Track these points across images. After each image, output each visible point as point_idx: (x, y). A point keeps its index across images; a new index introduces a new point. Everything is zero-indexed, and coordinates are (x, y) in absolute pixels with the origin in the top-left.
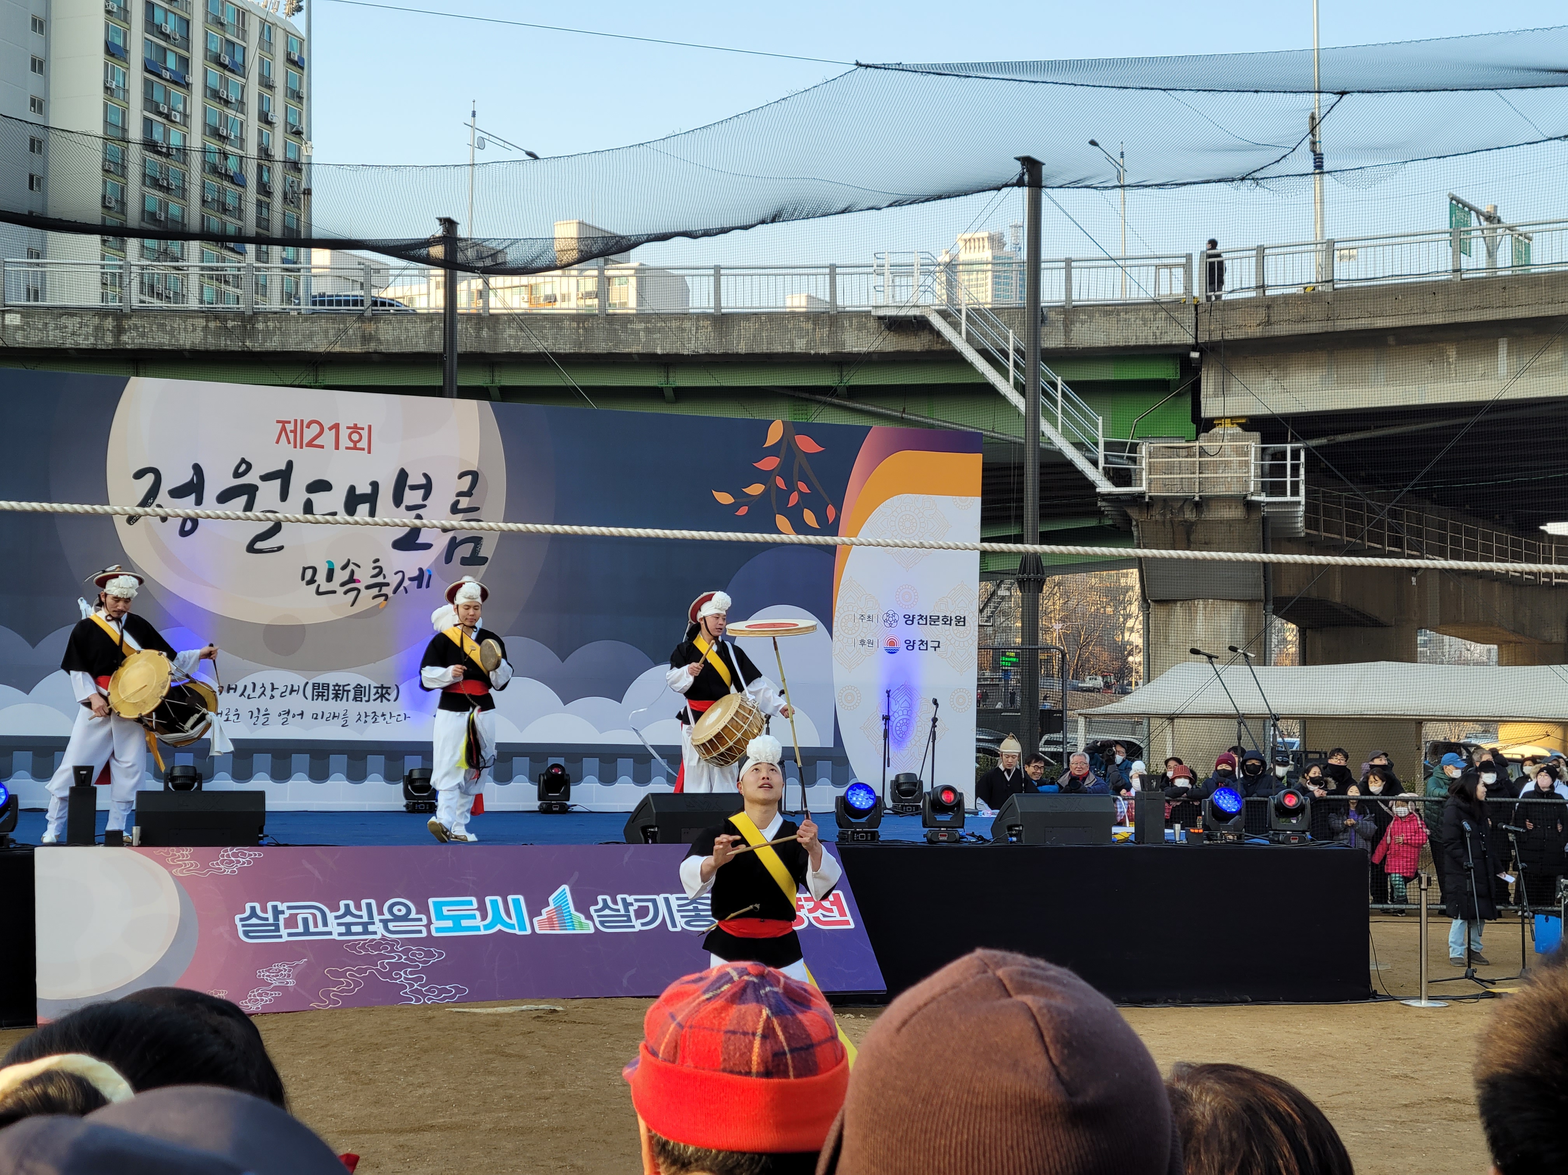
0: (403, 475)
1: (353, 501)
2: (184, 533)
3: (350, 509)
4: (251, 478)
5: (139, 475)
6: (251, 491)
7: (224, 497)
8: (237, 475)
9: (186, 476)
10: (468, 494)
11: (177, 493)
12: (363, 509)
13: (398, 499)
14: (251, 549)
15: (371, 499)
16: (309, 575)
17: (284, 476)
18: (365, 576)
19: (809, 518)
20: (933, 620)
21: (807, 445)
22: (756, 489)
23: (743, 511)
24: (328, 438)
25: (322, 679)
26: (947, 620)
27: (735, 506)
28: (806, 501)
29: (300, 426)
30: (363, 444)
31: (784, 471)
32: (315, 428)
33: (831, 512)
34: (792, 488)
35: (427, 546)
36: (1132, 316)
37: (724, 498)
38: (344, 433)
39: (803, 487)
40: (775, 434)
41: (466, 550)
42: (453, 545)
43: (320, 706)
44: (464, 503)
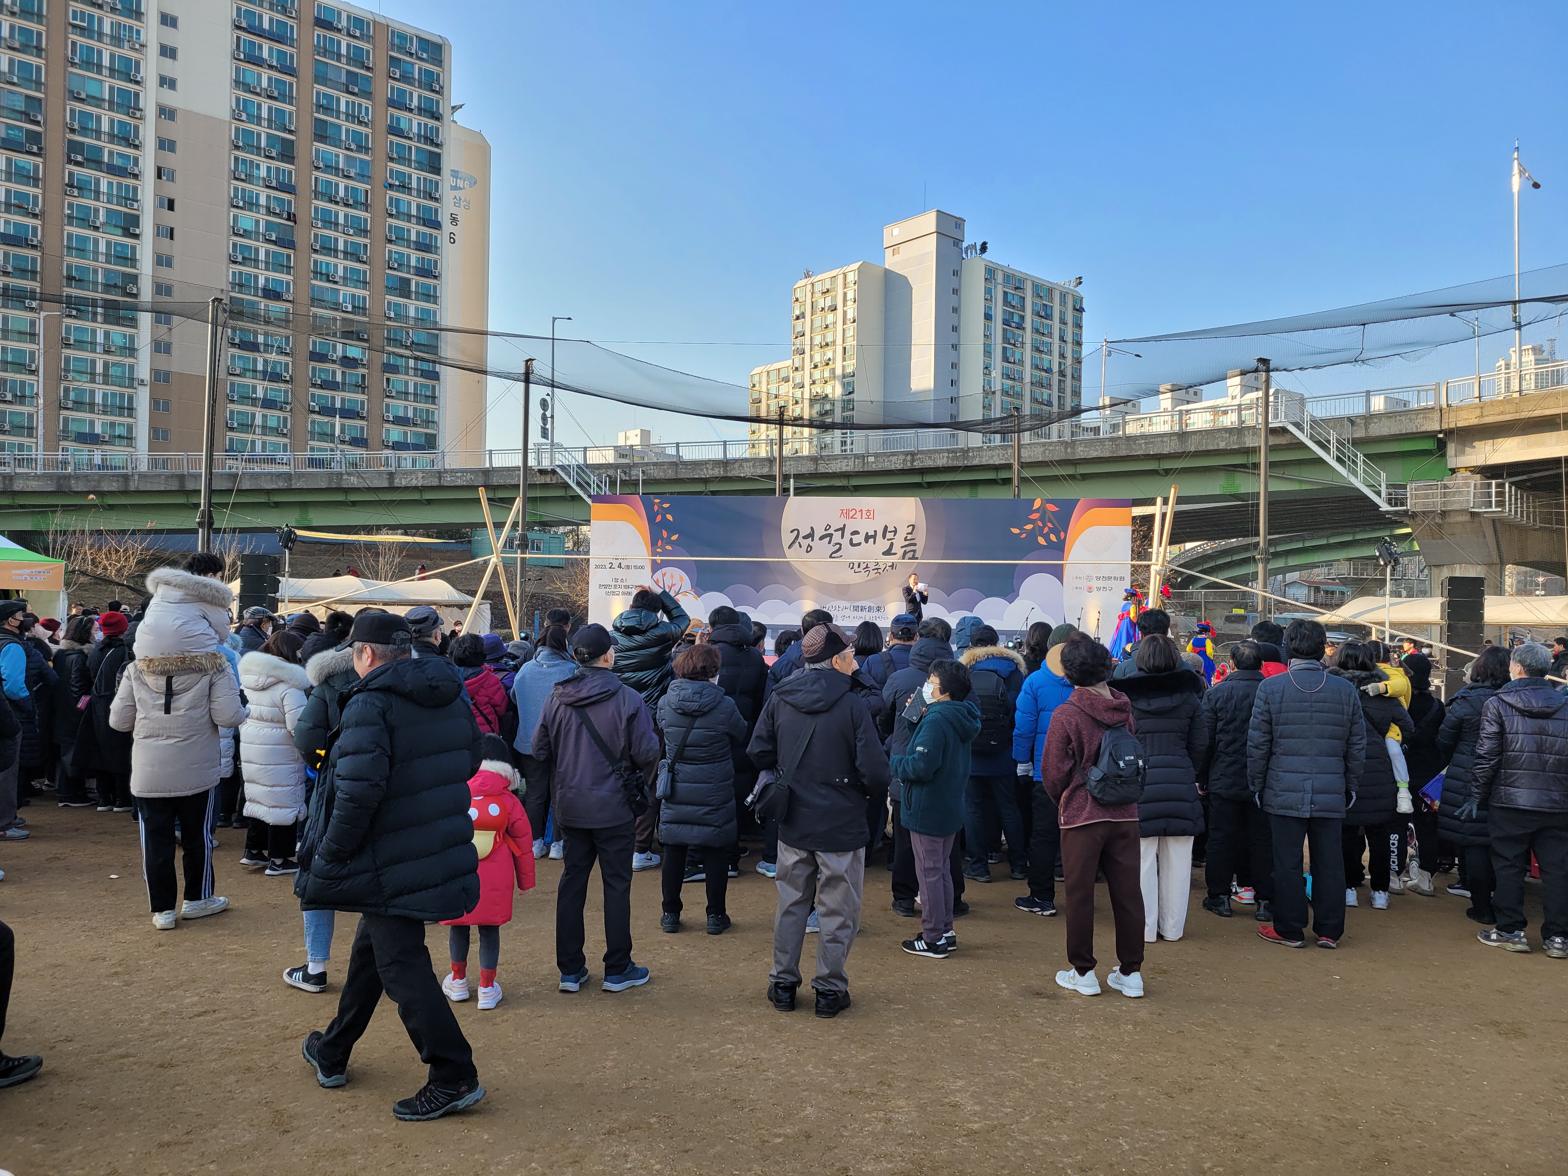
0: (886, 527)
1: (867, 538)
2: (807, 552)
3: (866, 541)
4: (831, 531)
5: (792, 532)
6: (831, 535)
7: (821, 538)
8: (826, 530)
9: (809, 531)
10: (911, 533)
11: (805, 537)
12: (871, 540)
13: (884, 537)
14: (831, 557)
15: (874, 537)
16: (852, 566)
17: (843, 529)
18: (872, 566)
19: (1053, 537)
20: (1110, 578)
21: (1051, 508)
22: (1029, 527)
23: (1024, 536)
24: (858, 515)
25: (856, 604)
26: (1115, 578)
27: (1020, 534)
28: (1051, 531)
29: (848, 511)
30: (871, 516)
31: (1042, 519)
32: (854, 512)
33: (1062, 535)
34: (1045, 525)
35: (895, 554)
36: (1403, 418)
37: (1016, 531)
38: (864, 513)
39: (1050, 525)
40: (1037, 504)
41: (910, 555)
42: (905, 553)
43: (856, 614)
44: (909, 537)
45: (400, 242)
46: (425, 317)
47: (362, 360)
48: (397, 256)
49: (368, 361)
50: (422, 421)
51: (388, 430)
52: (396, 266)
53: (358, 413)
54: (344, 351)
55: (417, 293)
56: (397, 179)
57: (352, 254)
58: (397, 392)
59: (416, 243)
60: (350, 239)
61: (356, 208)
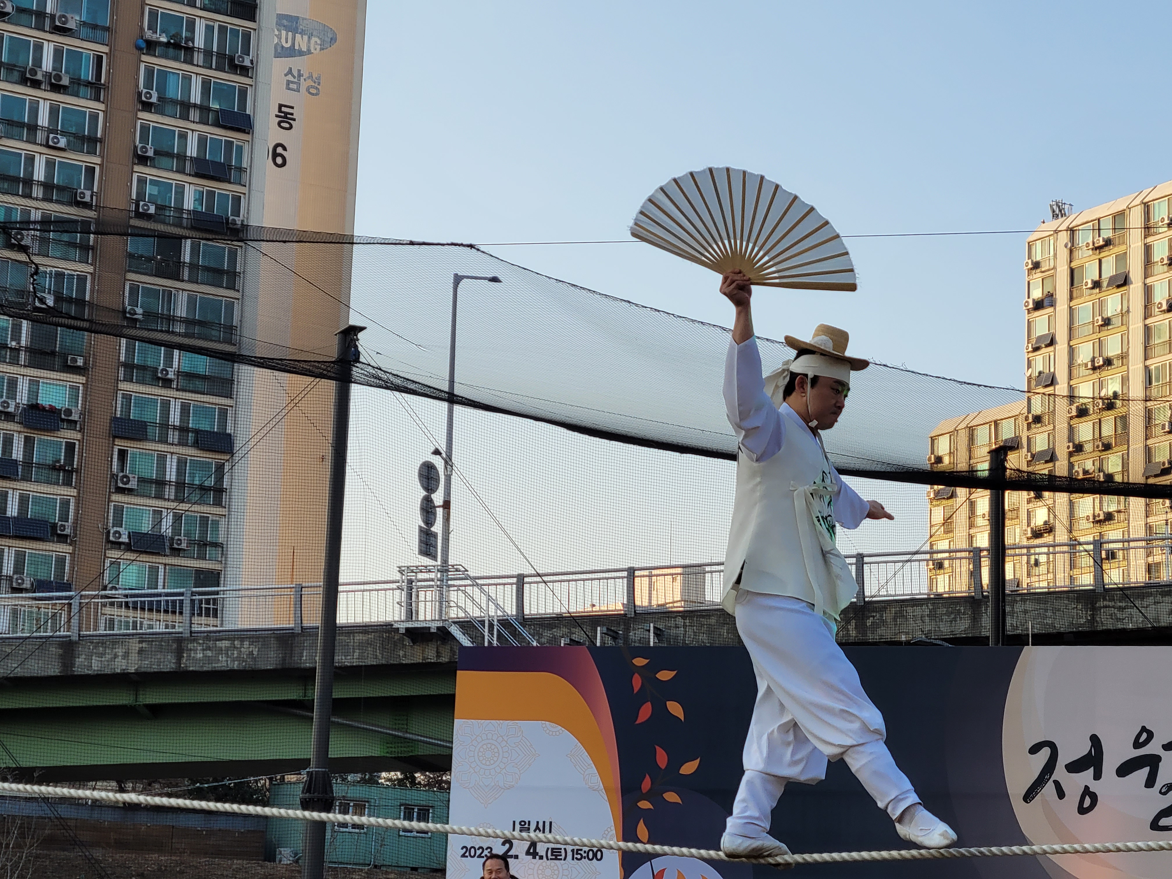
45: (164, 161)
46: (209, 318)
47: (69, 412)
48: (155, 191)
49: (82, 414)
50: (191, 543)
51: (115, 564)
52: (152, 210)
53: (54, 526)
54: (34, 392)
55: (193, 266)
56: (162, 31)
57: (61, 189)
58: (142, 480)
59: (198, 161)
60: (59, 158)
61: (77, 95)
